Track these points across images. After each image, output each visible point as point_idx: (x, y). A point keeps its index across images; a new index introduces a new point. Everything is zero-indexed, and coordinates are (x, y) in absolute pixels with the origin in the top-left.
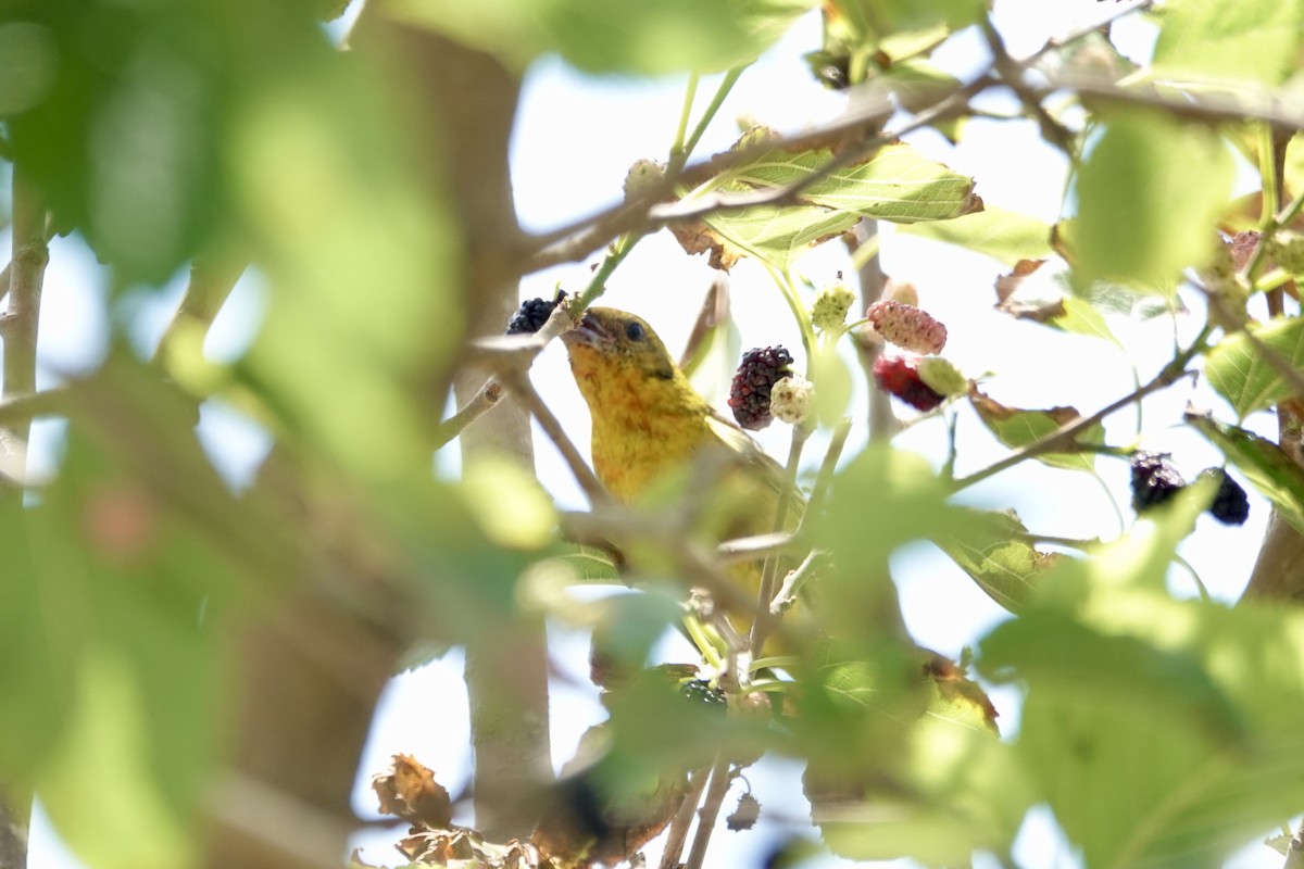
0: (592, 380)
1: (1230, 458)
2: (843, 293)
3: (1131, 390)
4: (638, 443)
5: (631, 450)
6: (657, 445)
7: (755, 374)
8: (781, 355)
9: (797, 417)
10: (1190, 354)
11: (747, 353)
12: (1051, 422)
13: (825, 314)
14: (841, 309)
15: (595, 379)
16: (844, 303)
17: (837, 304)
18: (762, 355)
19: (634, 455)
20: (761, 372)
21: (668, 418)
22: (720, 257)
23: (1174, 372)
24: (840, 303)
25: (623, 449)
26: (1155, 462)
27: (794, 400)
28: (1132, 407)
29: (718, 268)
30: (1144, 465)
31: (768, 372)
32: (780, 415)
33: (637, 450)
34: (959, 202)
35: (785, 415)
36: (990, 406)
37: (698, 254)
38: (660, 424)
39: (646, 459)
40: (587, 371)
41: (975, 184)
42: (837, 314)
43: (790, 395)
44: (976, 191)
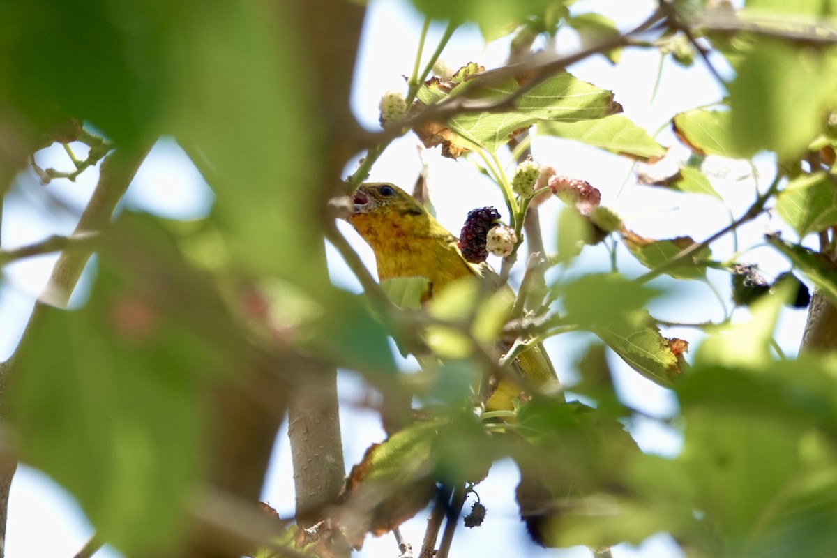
0: (371, 233)
1: (795, 264)
2: (532, 169)
3: (728, 223)
4: (403, 259)
5: (399, 264)
6: (415, 258)
7: (476, 225)
8: (493, 213)
9: (504, 252)
10: (767, 197)
11: (470, 212)
12: (676, 247)
13: (521, 184)
14: (531, 180)
15: (373, 231)
16: (533, 176)
17: (528, 177)
18: (480, 213)
19: (401, 267)
20: (480, 224)
21: (420, 240)
22: (448, 149)
23: (756, 209)
24: (530, 176)
25: (394, 265)
26: (747, 270)
27: (502, 241)
28: (729, 235)
29: (448, 157)
30: (740, 273)
31: (484, 225)
32: (493, 251)
33: (403, 263)
34: (604, 107)
35: (496, 251)
36: (635, 239)
37: (433, 147)
38: (415, 244)
39: (408, 269)
40: (366, 229)
41: (613, 95)
42: (529, 184)
43: (499, 238)
44: (615, 99)
